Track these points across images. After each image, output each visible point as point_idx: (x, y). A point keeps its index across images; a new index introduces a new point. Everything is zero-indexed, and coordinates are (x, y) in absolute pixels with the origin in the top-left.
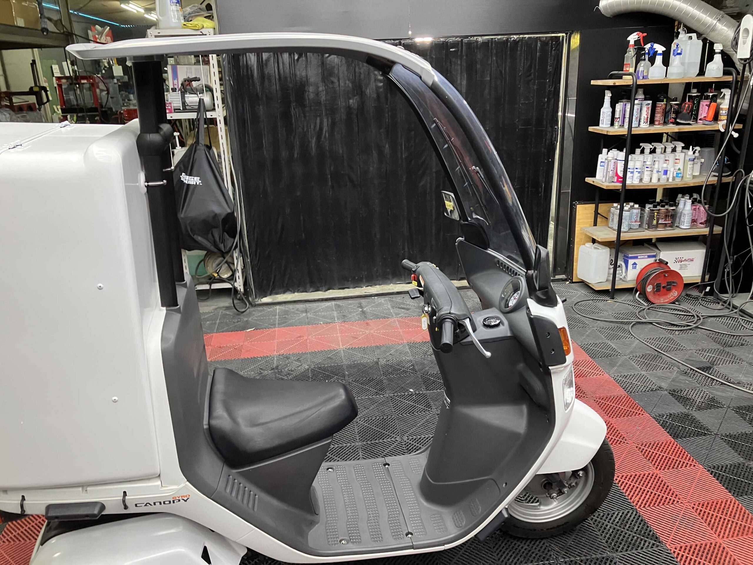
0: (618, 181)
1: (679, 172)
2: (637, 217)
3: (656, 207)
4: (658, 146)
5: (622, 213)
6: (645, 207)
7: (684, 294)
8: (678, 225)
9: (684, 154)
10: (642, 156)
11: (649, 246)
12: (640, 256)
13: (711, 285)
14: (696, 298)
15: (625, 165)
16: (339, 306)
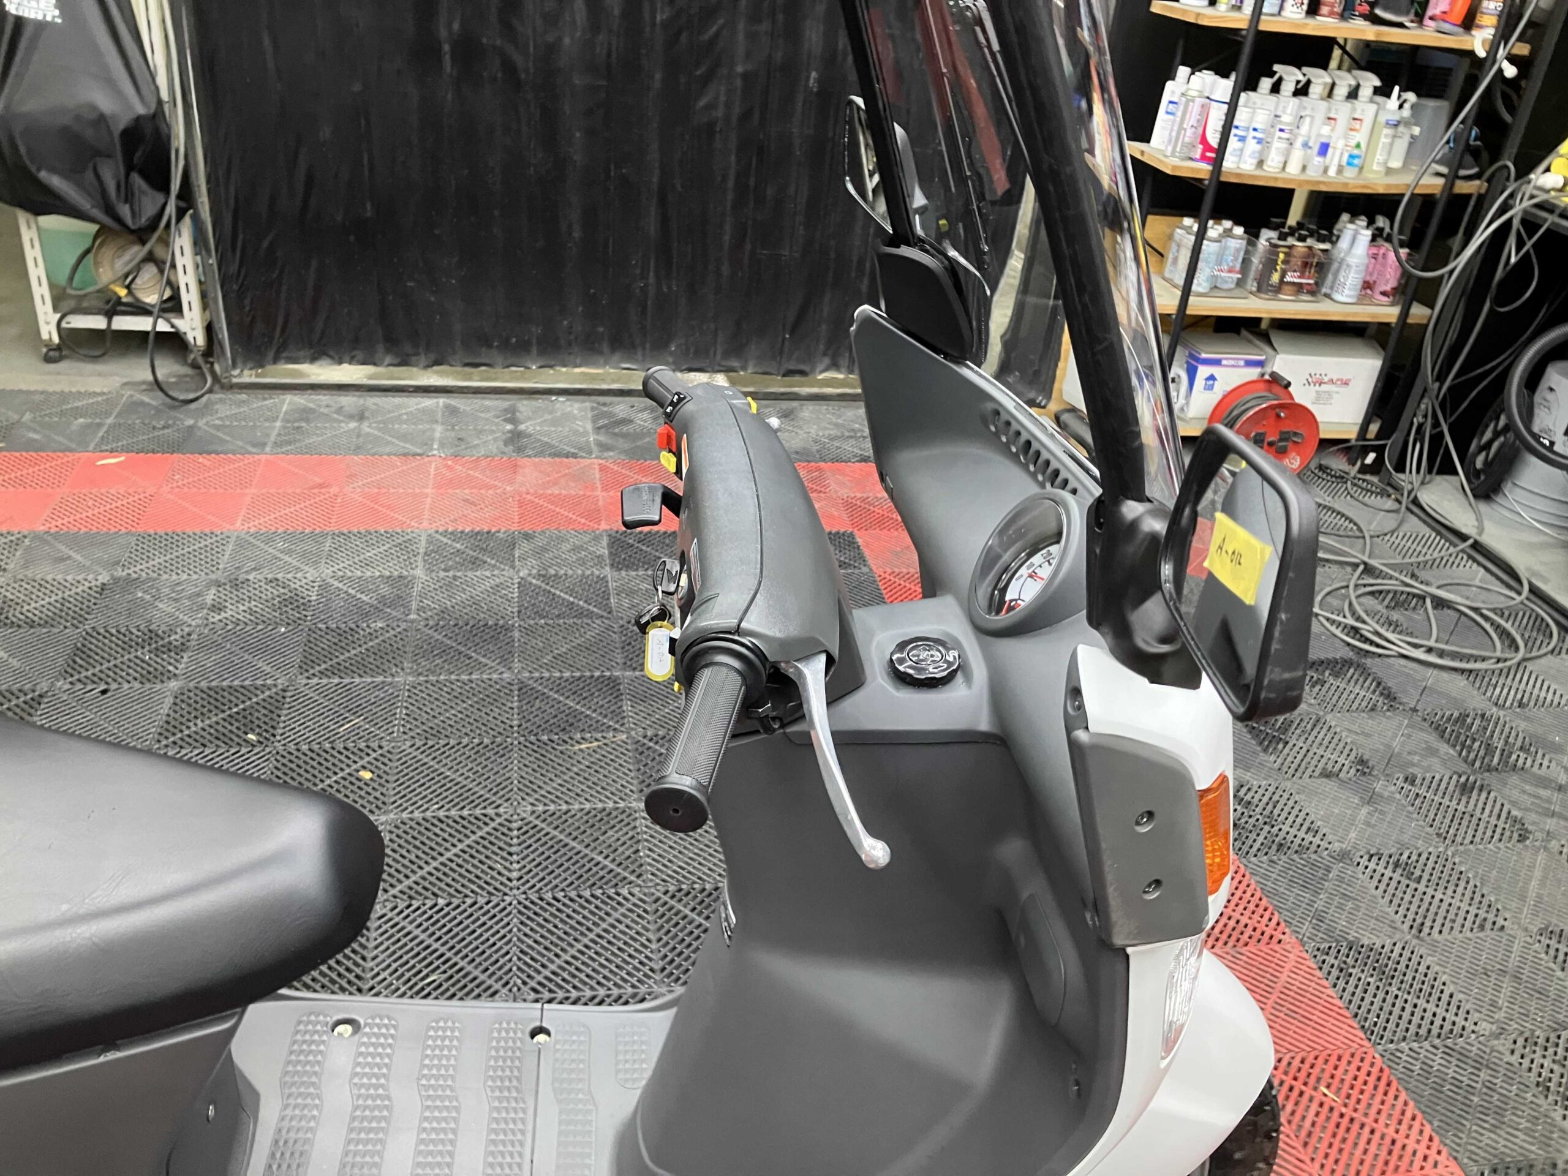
0: (1203, 158)
1: (1356, 152)
2: (1236, 259)
3: (1285, 239)
4: (1319, 77)
5: (1201, 244)
6: (1257, 236)
7: (1313, 466)
8: (1328, 291)
9: (1374, 107)
10: (1273, 98)
11: (1250, 337)
12: (1227, 359)
13: (1380, 450)
14: (1342, 478)
15: (1227, 115)
16: (453, 411)
